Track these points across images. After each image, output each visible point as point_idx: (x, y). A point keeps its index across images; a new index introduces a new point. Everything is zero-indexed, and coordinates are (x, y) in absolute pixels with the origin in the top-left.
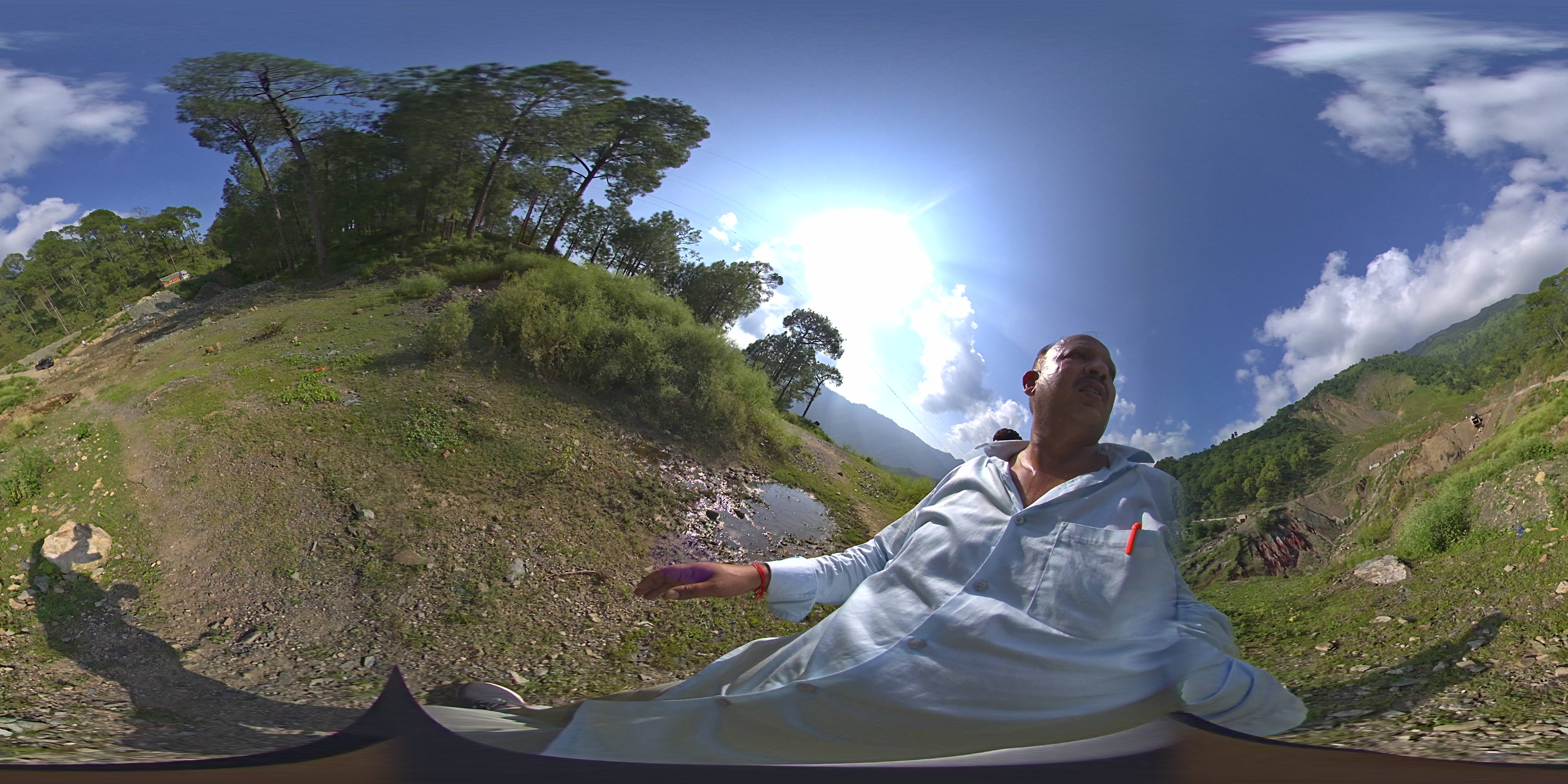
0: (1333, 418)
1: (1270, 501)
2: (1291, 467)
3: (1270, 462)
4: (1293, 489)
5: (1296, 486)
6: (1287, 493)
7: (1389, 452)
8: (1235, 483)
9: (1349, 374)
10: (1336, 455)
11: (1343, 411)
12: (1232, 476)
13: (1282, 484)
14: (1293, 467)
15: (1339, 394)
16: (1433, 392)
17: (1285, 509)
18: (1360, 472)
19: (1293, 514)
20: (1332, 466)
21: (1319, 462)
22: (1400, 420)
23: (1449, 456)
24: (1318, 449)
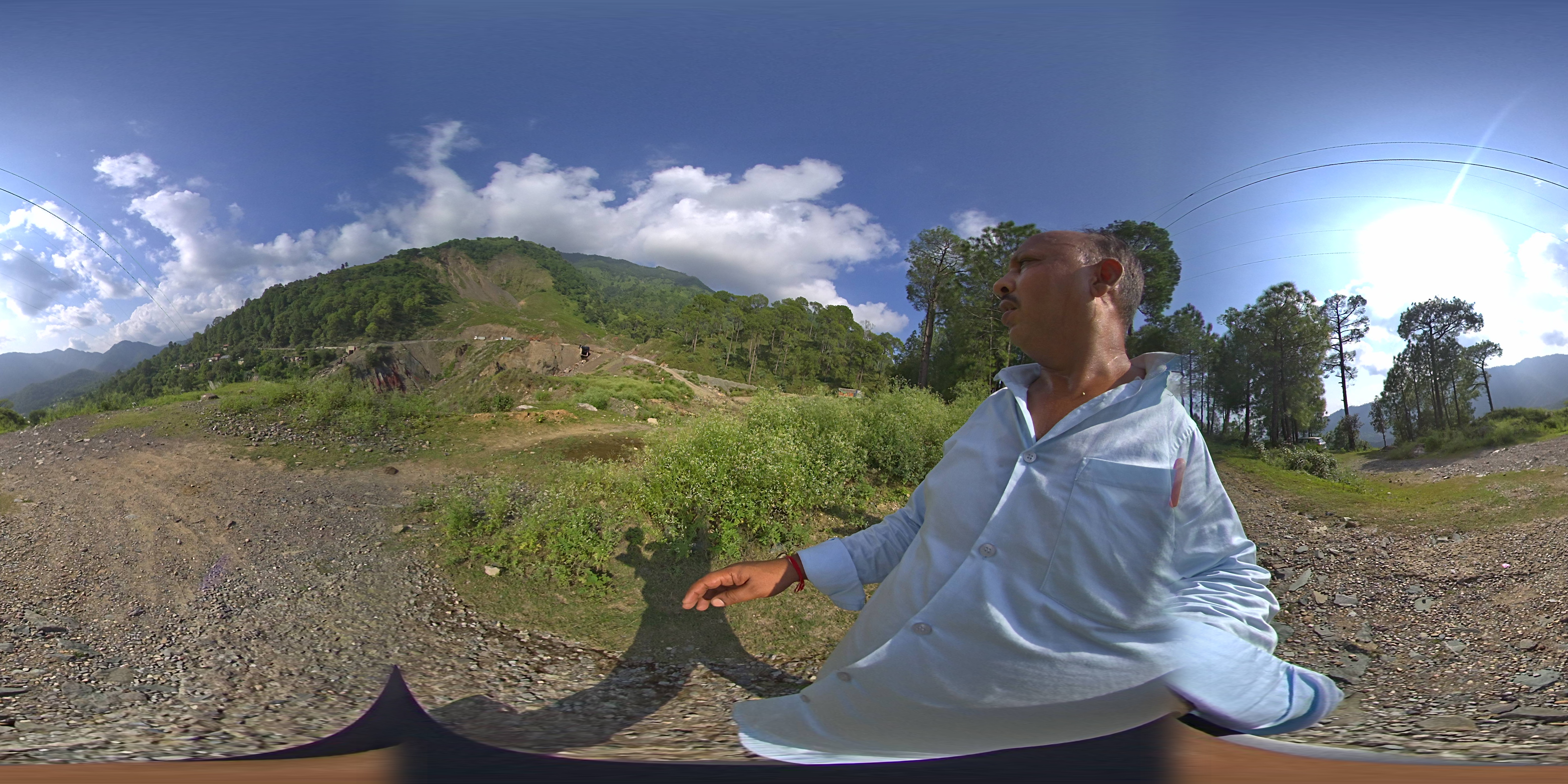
0: (456, 276)
1: (378, 338)
2: (403, 310)
3: (384, 300)
4: (401, 330)
5: (403, 329)
6: (395, 334)
7: (497, 332)
8: (347, 314)
9: (496, 244)
10: (448, 313)
11: (469, 273)
12: (344, 306)
13: (391, 324)
14: (406, 310)
15: (471, 257)
16: (563, 303)
17: (391, 348)
18: (465, 337)
19: (397, 355)
20: (441, 321)
21: (430, 313)
22: (519, 309)
23: (546, 365)
24: (433, 300)
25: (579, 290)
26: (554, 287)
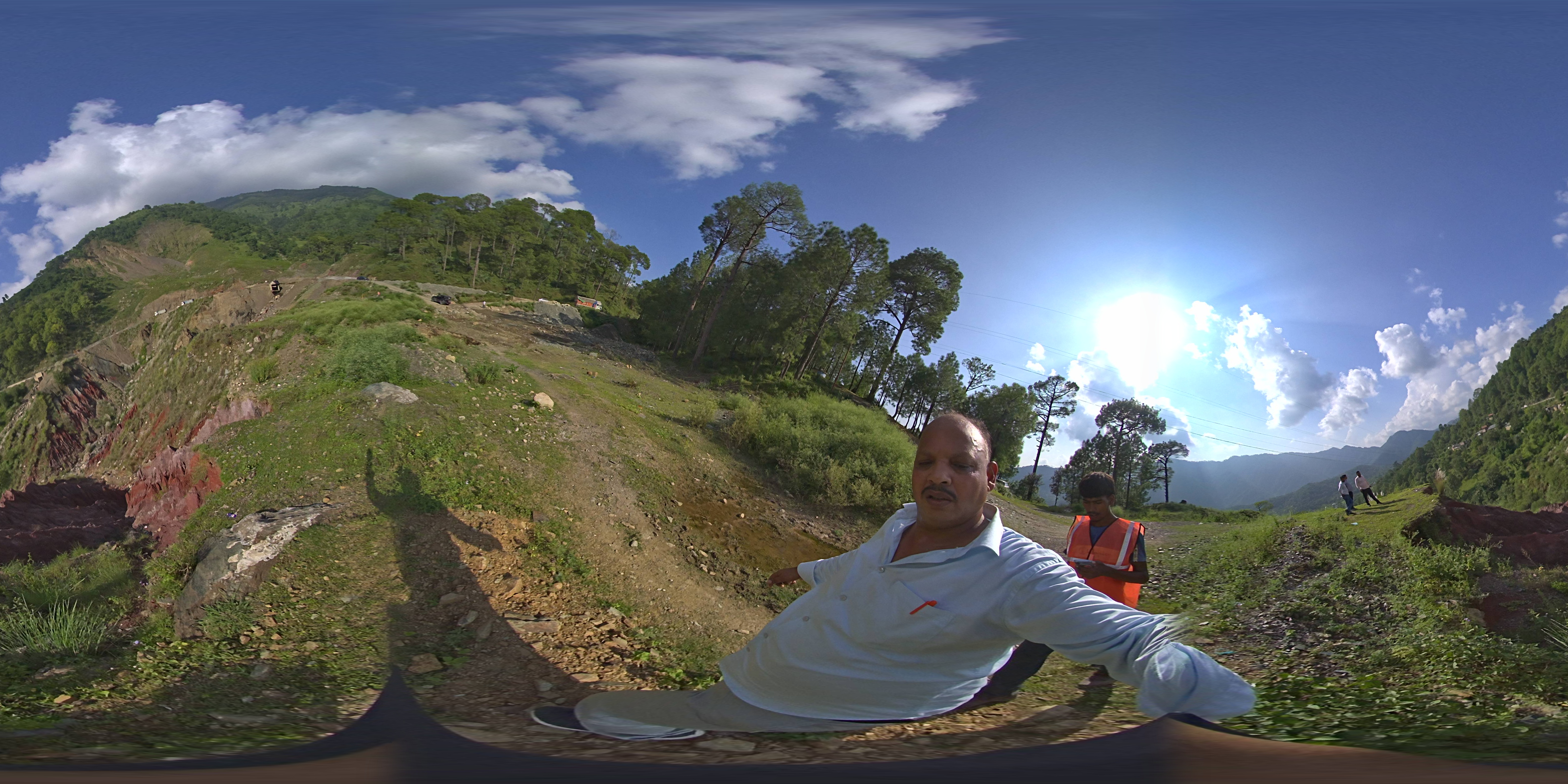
0: (111, 264)
1: (60, 354)
2: (73, 317)
3: (52, 315)
4: (79, 338)
5: (82, 336)
6: (75, 344)
7: (176, 299)
8: (22, 343)
9: (129, 220)
10: (119, 301)
11: (122, 257)
12: (17, 337)
13: (68, 335)
14: (76, 316)
15: (117, 241)
16: (231, 248)
17: (77, 359)
18: (145, 317)
19: (85, 363)
20: (115, 312)
21: (100, 309)
22: (189, 270)
23: (239, 314)
24: (99, 296)
25: (243, 231)
26: (214, 237)
